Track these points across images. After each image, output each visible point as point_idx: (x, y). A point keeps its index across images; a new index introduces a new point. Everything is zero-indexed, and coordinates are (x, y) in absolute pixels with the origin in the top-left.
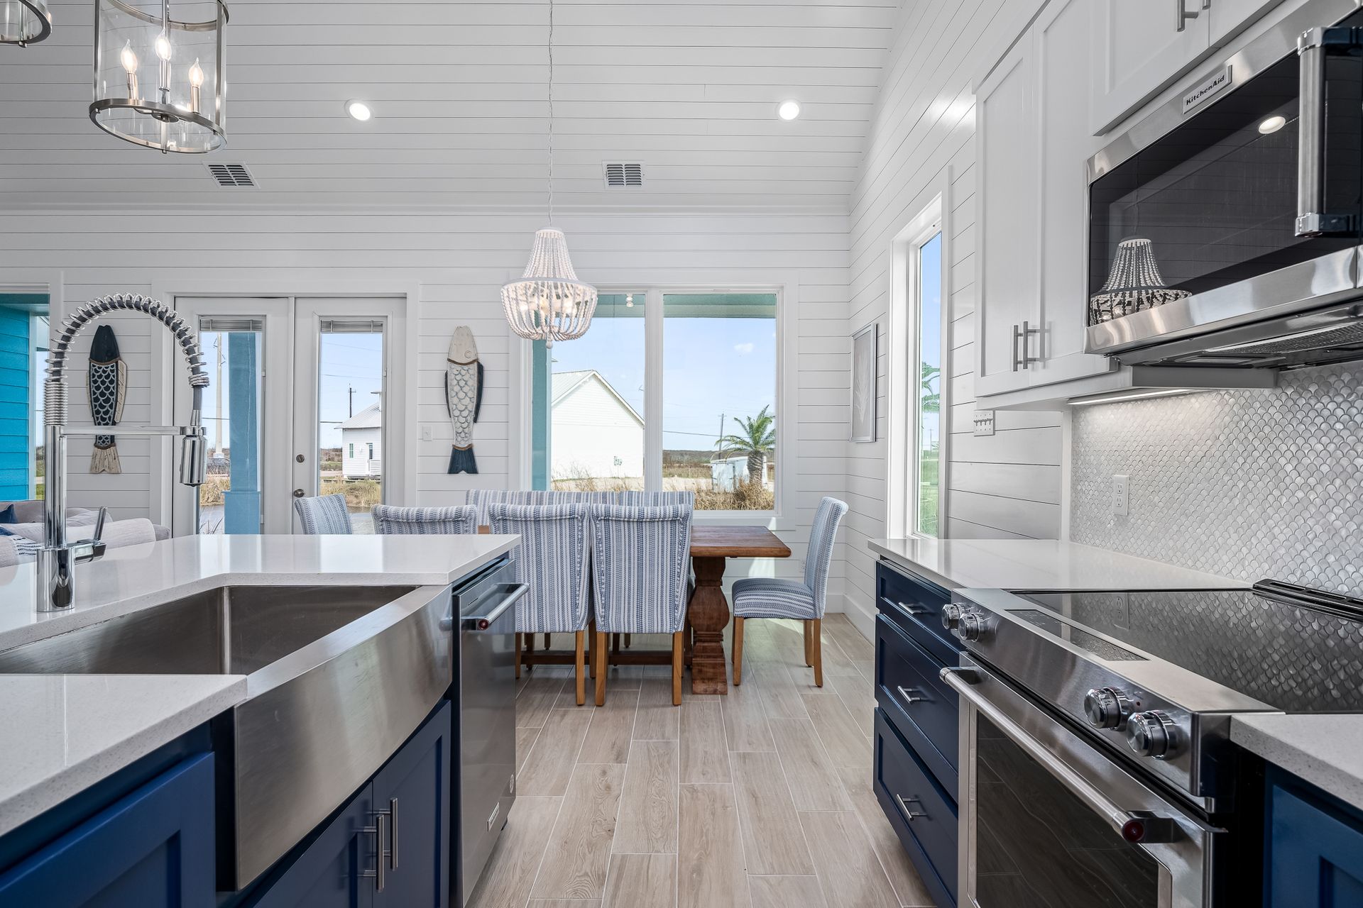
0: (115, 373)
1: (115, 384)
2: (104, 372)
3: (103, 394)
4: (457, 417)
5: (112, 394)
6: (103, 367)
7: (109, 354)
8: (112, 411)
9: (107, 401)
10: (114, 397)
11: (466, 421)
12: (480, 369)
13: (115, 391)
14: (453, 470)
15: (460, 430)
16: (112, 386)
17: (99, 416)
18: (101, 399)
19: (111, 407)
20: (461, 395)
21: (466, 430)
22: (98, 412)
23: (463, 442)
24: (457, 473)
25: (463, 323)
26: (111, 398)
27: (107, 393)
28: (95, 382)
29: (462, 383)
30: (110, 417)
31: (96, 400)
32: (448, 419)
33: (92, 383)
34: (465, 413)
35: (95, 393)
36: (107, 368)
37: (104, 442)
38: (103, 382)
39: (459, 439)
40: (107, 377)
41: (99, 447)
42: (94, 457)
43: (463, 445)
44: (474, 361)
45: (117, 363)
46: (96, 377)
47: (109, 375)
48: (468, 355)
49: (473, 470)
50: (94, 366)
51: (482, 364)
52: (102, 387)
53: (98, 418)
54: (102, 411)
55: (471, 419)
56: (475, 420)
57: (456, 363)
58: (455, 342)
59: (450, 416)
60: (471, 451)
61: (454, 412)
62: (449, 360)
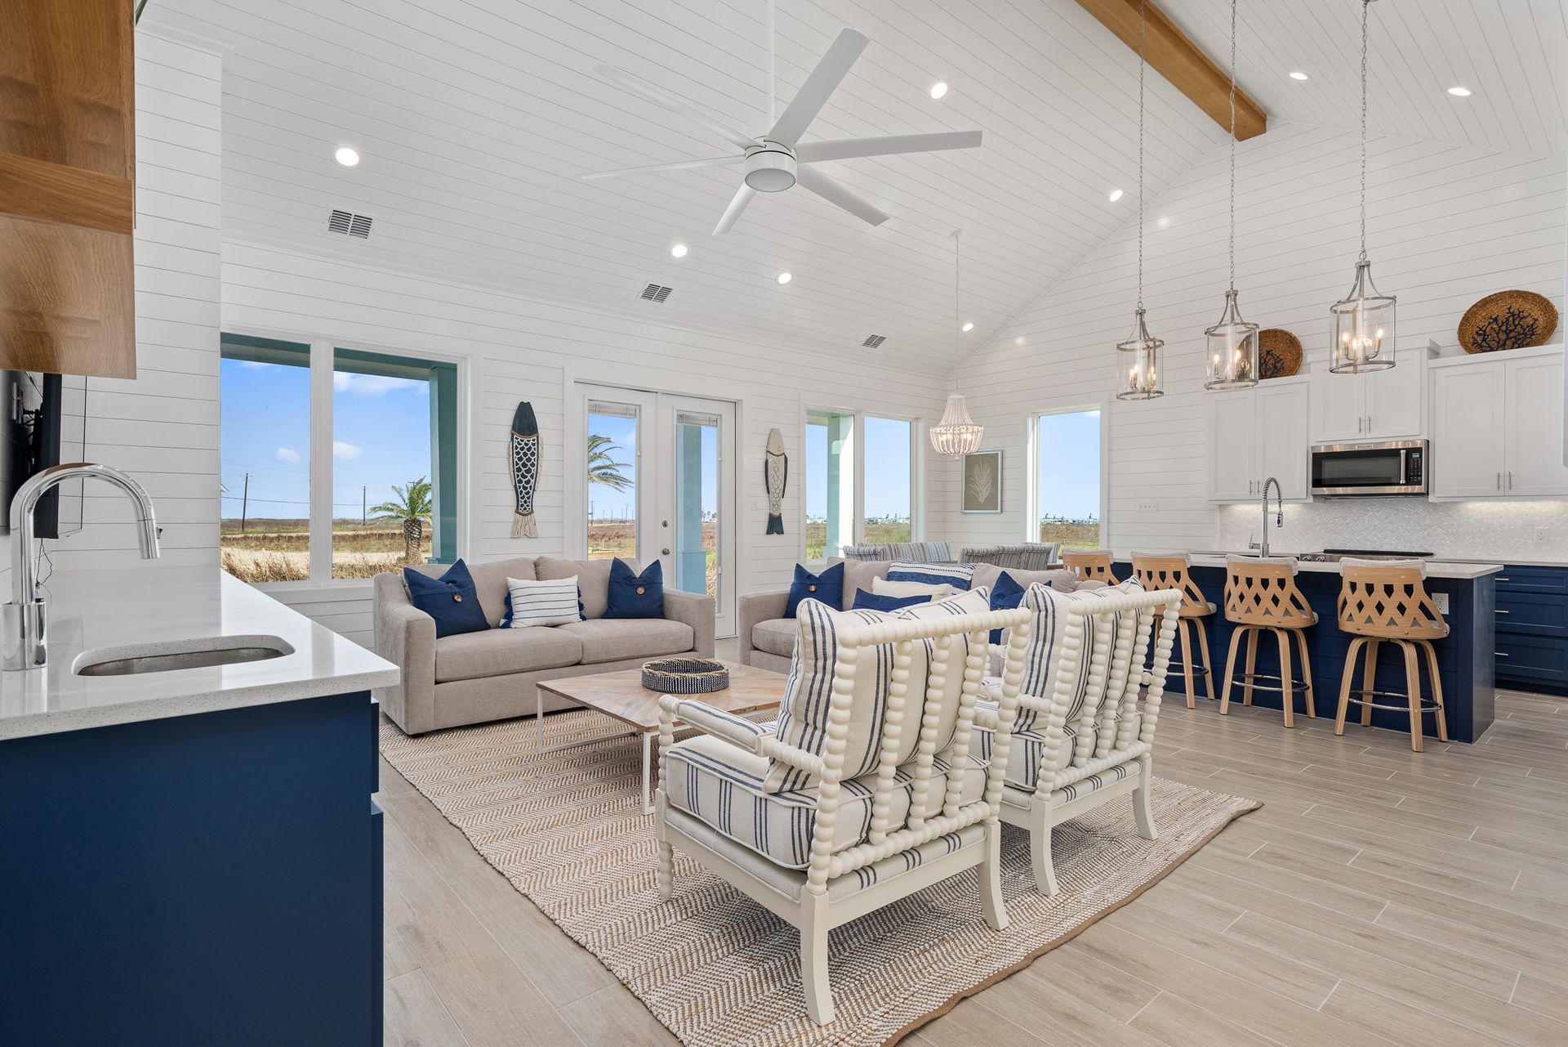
0: (536, 447)
1: (536, 456)
2: (526, 444)
3: (524, 465)
4: (773, 493)
5: (533, 465)
6: (525, 440)
7: (531, 428)
8: (533, 481)
9: (529, 471)
10: (535, 468)
11: (778, 496)
12: (786, 458)
13: (536, 463)
14: (769, 532)
15: (772, 504)
16: (533, 458)
17: (521, 485)
18: (523, 469)
19: (532, 477)
20: (776, 478)
21: (777, 503)
22: (520, 482)
23: (777, 511)
24: (772, 534)
25: (775, 426)
26: (533, 469)
27: (529, 464)
28: (518, 453)
29: (776, 469)
30: (531, 486)
31: (519, 470)
32: (767, 495)
33: (515, 455)
34: (778, 491)
35: (517, 464)
36: (529, 441)
37: (525, 509)
38: (525, 454)
39: (774, 509)
40: (529, 449)
41: (520, 514)
42: (516, 522)
43: (776, 514)
44: (782, 455)
45: (538, 437)
46: (519, 449)
47: (530, 448)
48: (779, 448)
49: (781, 532)
50: (517, 439)
51: (787, 456)
52: (525, 458)
53: (520, 487)
54: (524, 480)
55: (780, 495)
56: (783, 497)
57: (772, 454)
58: (772, 439)
59: (769, 493)
60: (780, 517)
61: (772, 490)
62: (768, 452)
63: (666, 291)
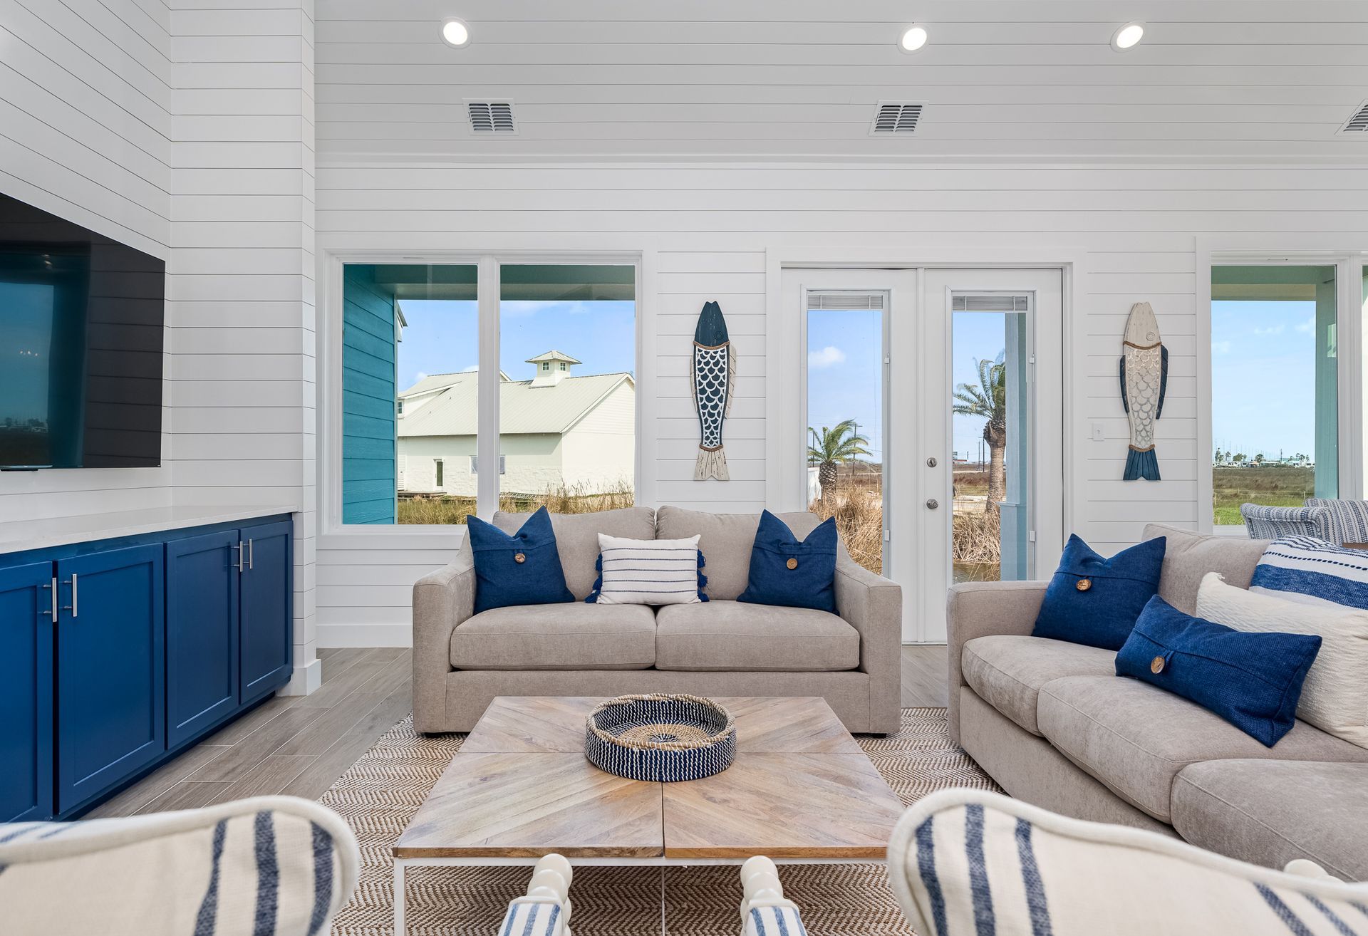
0: (726, 360)
1: (725, 373)
2: (712, 358)
3: (710, 385)
4: (1138, 411)
5: (721, 384)
6: (711, 352)
7: (719, 336)
8: (721, 405)
9: (716, 393)
10: (725, 388)
11: (1148, 416)
12: (1165, 353)
13: (725, 381)
14: (1130, 475)
15: (1141, 428)
16: (721, 375)
17: (706, 411)
18: (709, 391)
19: (720, 400)
20: (1142, 385)
21: (1148, 428)
22: (705, 407)
23: (1143, 443)
24: (1136, 479)
25: (1141, 299)
26: (721, 389)
27: (716, 383)
28: (701, 370)
29: (1143, 371)
30: (719, 413)
31: (703, 391)
32: (1125, 415)
33: (697, 372)
34: (1147, 408)
35: (701, 384)
36: (716, 353)
37: (711, 442)
38: (711, 371)
39: (1139, 438)
40: (716, 364)
41: (705, 449)
42: (700, 460)
43: (1143, 445)
44: (1158, 344)
45: (728, 347)
46: (702, 364)
47: (718, 362)
48: (1150, 337)
49: (1154, 476)
50: (700, 351)
51: (1166, 347)
52: (710, 376)
53: (704, 414)
54: (710, 405)
55: (1153, 414)
56: (1158, 417)
57: (1134, 346)
58: (1132, 322)
59: (1127, 411)
60: (1151, 452)
61: (1134, 406)
62: (1125, 343)
63: (912, 112)
